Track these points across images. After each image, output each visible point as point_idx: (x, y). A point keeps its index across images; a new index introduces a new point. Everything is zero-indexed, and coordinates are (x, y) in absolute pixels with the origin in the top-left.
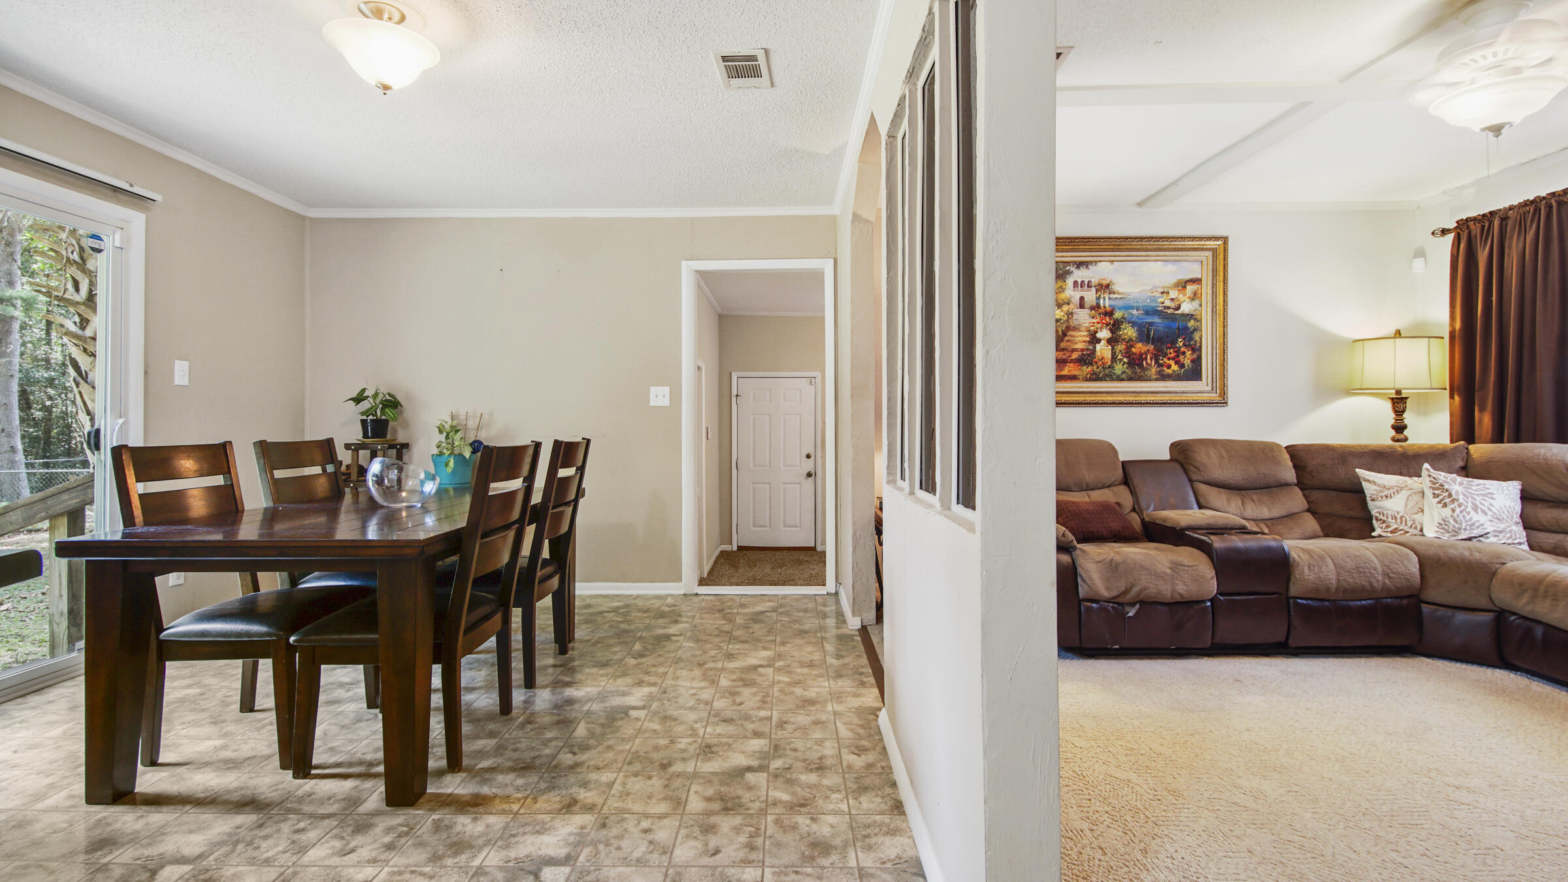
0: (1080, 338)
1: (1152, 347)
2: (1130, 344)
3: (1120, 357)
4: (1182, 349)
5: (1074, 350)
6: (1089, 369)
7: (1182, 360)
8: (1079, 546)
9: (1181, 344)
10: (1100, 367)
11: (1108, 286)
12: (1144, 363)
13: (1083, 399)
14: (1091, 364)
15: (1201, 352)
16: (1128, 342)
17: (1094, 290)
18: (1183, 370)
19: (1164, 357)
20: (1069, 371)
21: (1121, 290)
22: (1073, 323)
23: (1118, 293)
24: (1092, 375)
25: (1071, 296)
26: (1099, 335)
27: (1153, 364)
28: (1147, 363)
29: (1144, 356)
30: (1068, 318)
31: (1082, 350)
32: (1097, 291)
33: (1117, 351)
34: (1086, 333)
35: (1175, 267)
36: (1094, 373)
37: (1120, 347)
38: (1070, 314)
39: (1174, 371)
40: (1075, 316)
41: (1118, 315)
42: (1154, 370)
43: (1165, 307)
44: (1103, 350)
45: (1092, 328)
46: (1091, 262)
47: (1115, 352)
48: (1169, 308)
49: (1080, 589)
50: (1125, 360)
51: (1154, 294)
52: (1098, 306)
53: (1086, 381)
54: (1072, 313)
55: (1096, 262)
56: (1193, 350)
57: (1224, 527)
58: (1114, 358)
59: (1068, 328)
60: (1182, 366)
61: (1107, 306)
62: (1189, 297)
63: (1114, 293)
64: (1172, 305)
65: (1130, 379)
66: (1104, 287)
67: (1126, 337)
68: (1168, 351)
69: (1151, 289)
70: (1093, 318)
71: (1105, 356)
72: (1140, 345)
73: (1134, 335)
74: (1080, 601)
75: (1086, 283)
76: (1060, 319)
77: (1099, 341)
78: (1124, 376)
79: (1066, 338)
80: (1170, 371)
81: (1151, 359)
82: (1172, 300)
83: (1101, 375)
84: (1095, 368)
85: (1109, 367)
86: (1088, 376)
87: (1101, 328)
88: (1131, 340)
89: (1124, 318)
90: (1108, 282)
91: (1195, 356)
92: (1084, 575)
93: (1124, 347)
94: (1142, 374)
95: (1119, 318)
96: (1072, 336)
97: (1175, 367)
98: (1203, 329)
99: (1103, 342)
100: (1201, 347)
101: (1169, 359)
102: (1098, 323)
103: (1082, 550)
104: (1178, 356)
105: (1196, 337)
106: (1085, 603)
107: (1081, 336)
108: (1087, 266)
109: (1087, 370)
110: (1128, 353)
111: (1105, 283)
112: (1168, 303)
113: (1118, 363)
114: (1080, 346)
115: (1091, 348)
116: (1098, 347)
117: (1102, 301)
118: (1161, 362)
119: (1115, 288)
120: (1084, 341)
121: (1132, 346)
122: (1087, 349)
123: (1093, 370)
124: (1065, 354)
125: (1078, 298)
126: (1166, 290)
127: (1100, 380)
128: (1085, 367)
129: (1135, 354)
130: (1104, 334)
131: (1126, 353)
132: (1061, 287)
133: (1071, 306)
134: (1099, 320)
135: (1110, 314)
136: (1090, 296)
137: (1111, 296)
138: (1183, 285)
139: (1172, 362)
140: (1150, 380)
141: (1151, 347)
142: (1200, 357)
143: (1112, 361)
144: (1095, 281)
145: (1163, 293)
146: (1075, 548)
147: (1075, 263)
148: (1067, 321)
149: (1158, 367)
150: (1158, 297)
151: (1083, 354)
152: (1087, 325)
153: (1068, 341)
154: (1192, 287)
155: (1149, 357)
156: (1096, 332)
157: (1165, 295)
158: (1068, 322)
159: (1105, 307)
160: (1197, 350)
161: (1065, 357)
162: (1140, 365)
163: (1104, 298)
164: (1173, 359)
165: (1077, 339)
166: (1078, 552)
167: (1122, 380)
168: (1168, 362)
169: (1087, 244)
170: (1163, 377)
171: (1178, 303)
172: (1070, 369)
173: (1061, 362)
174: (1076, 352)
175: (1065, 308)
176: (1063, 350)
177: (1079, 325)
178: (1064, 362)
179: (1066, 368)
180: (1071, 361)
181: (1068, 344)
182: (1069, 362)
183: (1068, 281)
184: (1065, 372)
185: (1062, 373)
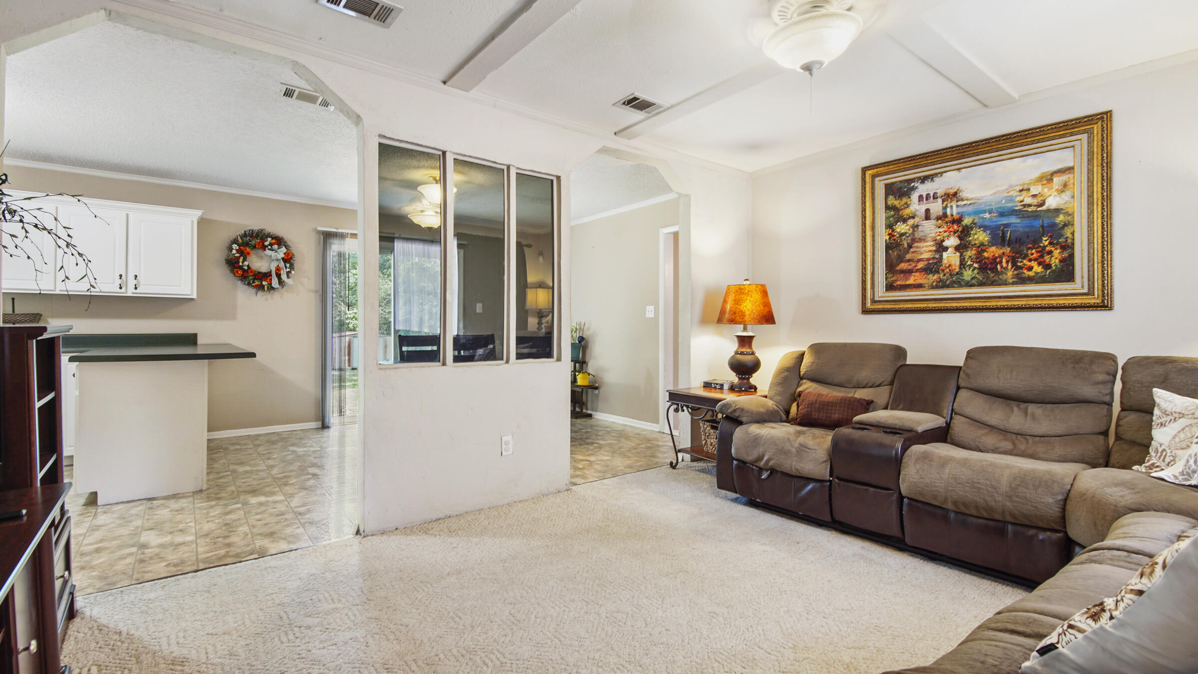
0: (926, 248)
1: (1009, 249)
2: (981, 248)
3: (969, 263)
4: (1047, 248)
5: (920, 261)
6: (936, 276)
7: (1047, 261)
9: (1046, 243)
10: (947, 275)
11: (955, 194)
12: (999, 267)
14: (938, 272)
15: (1073, 249)
16: (979, 247)
17: (940, 200)
18: (1048, 271)
19: (1024, 258)
20: (915, 280)
21: (970, 196)
22: (918, 235)
23: (967, 200)
24: (939, 282)
25: (917, 210)
26: (946, 244)
27: (1010, 267)
28: (1002, 267)
29: (998, 260)
30: (914, 231)
31: (928, 259)
32: (943, 201)
33: (967, 258)
34: (932, 243)
35: (1037, 160)
36: (941, 281)
37: (970, 253)
38: (915, 227)
39: (1037, 273)
40: (920, 228)
41: (967, 221)
42: (1010, 274)
43: (1024, 206)
44: (951, 258)
45: (939, 238)
46: (936, 175)
47: (964, 258)
48: (1030, 205)
50: (976, 265)
51: (1011, 194)
52: (945, 215)
53: (932, 288)
54: (917, 226)
55: (941, 173)
56: (1064, 248)
58: (963, 264)
59: (914, 240)
60: (1047, 266)
61: (954, 214)
62: (1057, 190)
63: (962, 200)
64: (1035, 201)
65: (981, 284)
66: (952, 196)
67: (977, 242)
68: (1029, 252)
69: (1007, 189)
70: (939, 227)
71: (953, 263)
72: (993, 249)
73: (986, 239)
75: (932, 195)
76: (906, 233)
77: (946, 249)
78: (974, 282)
79: (912, 249)
80: (1031, 274)
81: (1007, 262)
82: (1034, 196)
83: (948, 282)
84: (941, 276)
85: (957, 274)
86: (935, 284)
87: (948, 236)
88: (982, 244)
89: (975, 224)
90: (955, 190)
91: (1065, 254)
93: (974, 252)
94: (996, 278)
95: (968, 224)
96: (917, 247)
97: (1038, 269)
98: (1076, 223)
99: (950, 250)
100: (1073, 244)
101: (1030, 260)
102: (945, 232)
104: (1042, 256)
105: (1067, 232)
107: (926, 246)
108: (932, 180)
109: (933, 278)
110: (979, 258)
111: (952, 191)
112: (1028, 200)
113: (967, 269)
114: (926, 256)
115: (937, 256)
116: (945, 255)
117: (948, 211)
118: (1019, 264)
119: (963, 195)
120: (930, 251)
121: (984, 251)
122: (933, 258)
123: (939, 278)
124: (910, 265)
125: (923, 211)
126: (1026, 187)
127: (948, 287)
128: (931, 276)
129: (988, 258)
130: (952, 241)
131: (977, 258)
132: (906, 203)
133: (917, 219)
134: (945, 228)
135: (958, 221)
136: (936, 207)
137: (959, 203)
138: (1048, 178)
139: (1034, 264)
140: (1006, 285)
141: (1007, 250)
142: (1072, 256)
143: (960, 268)
144: (940, 192)
145: (1021, 191)
147: (919, 178)
148: (913, 233)
149: (1015, 270)
150: (1016, 196)
151: (929, 263)
152: (933, 235)
153: (913, 252)
154: (1061, 178)
155: (1004, 260)
156: (943, 241)
157: (1024, 193)
158: (914, 235)
159: (952, 215)
160: (1068, 247)
161: (910, 267)
162: (994, 270)
163: (952, 207)
164: (1035, 260)
165: (922, 249)
167: (972, 286)
168: (1029, 264)
169: (932, 157)
170: (1021, 280)
171: (1041, 198)
172: (915, 278)
173: (907, 272)
174: (922, 262)
175: (911, 222)
176: (909, 261)
177: (925, 236)
178: (910, 272)
179: (912, 278)
180: (917, 271)
181: (913, 255)
182: (915, 272)
183: (912, 197)
184: (911, 281)
185: (908, 282)
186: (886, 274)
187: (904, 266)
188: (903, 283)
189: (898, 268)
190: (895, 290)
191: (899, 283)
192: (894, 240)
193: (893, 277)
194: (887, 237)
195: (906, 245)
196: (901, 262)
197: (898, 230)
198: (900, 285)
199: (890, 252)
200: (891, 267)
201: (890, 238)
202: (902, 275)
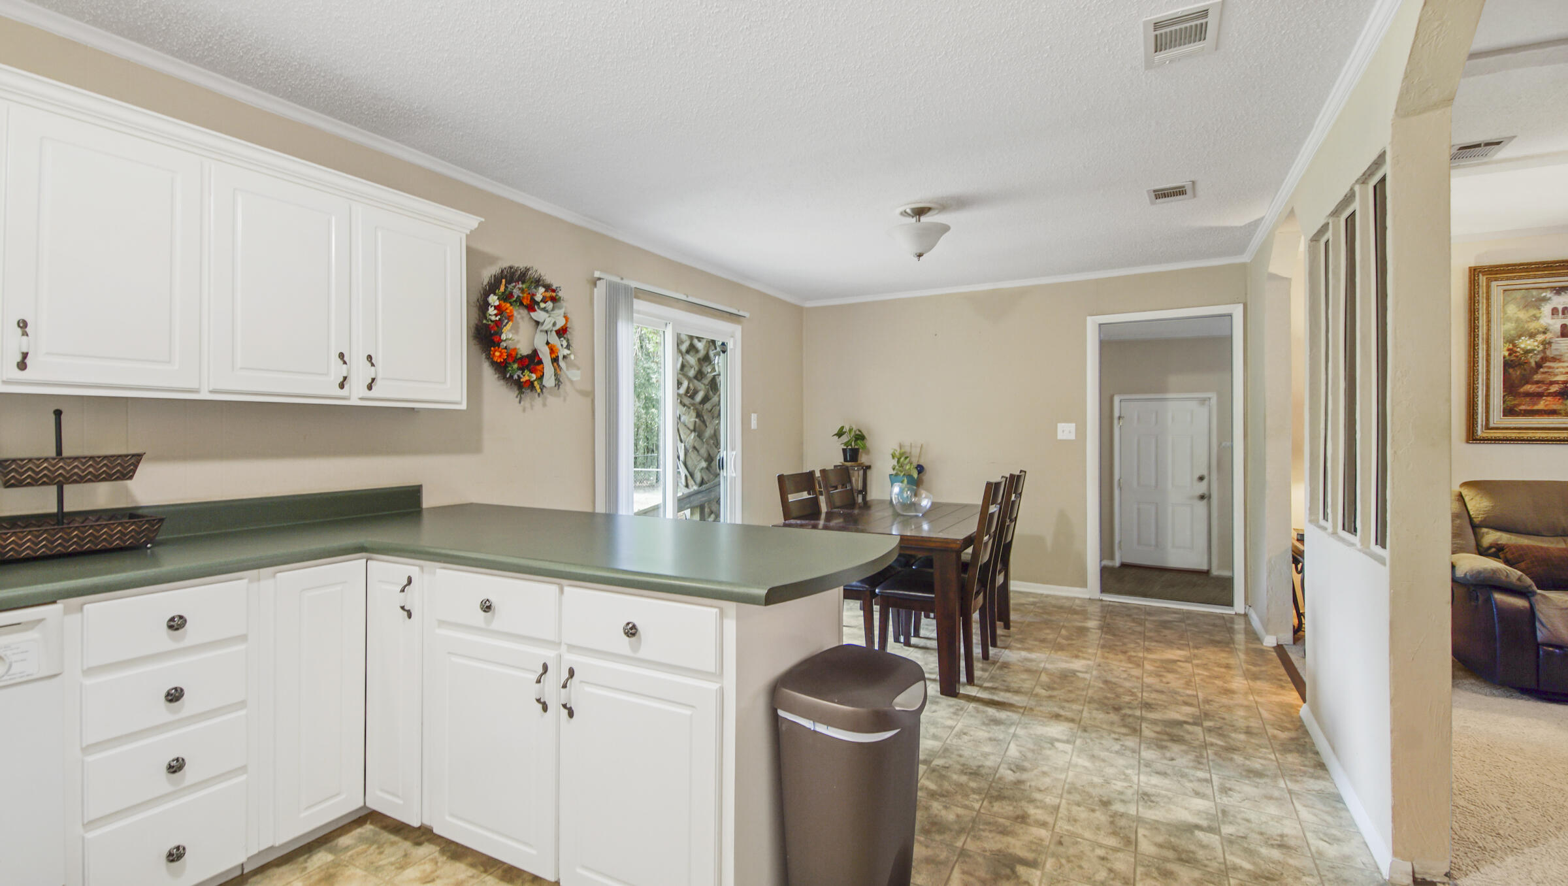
0: (1561, 370)
5: (1552, 383)
8: (1539, 591)
22: (1551, 353)
25: (1549, 325)
30: (1545, 348)
38: (1547, 344)
40: (1554, 346)
49: (1539, 633)
54: (1550, 343)
59: (1545, 359)
74: (1538, 645)
76: (1533, 350)
79: (1542, 370)
92: (1544, 620)
96: (1550, 367)
103: (1543, 596)
106: (1545, 648)
107: (1563, 367)
114: (1561, 378)
124: (1539, 387)
125: (1558, 326)
132: (1534, 315)
133: (1549, 336)
146: (1534, 593)
147: (1554, 287)
148: (1544, 351)
153: (1543, 373)
158: (1545, 353)
161: (1540, 390)
165: (1557, 370)
166: (1538, 597)
172: (1547, 403)
173: (1535, 396)
174: (1557, 385)
175: (1540, 337)
176: (1537, 382)
177: (1561, 356)
178: (1540, 395)
179: (1542, 402)
180: (1550, 395)
181: (1544, 376)
182: (1547, 396)
183: (1542, 309)
184: (1541, 405)
185: (1536, 408)
186: (1504, 396)
187: (1530, 388)
188: (1529, 408)
189: (1522, 390)
190: (1518, 416)
191: (1522, 407)
192: (1517, 357)
193: (1514, 400)
194: (1507, 353)
195: (1533, 364)
196: (1527, 383)
197: (1522, 346)
198: (1525, 410)
199: (1511, 370)
200: (1510, 388)
201: (1510, 355)
202: (1528, 399)
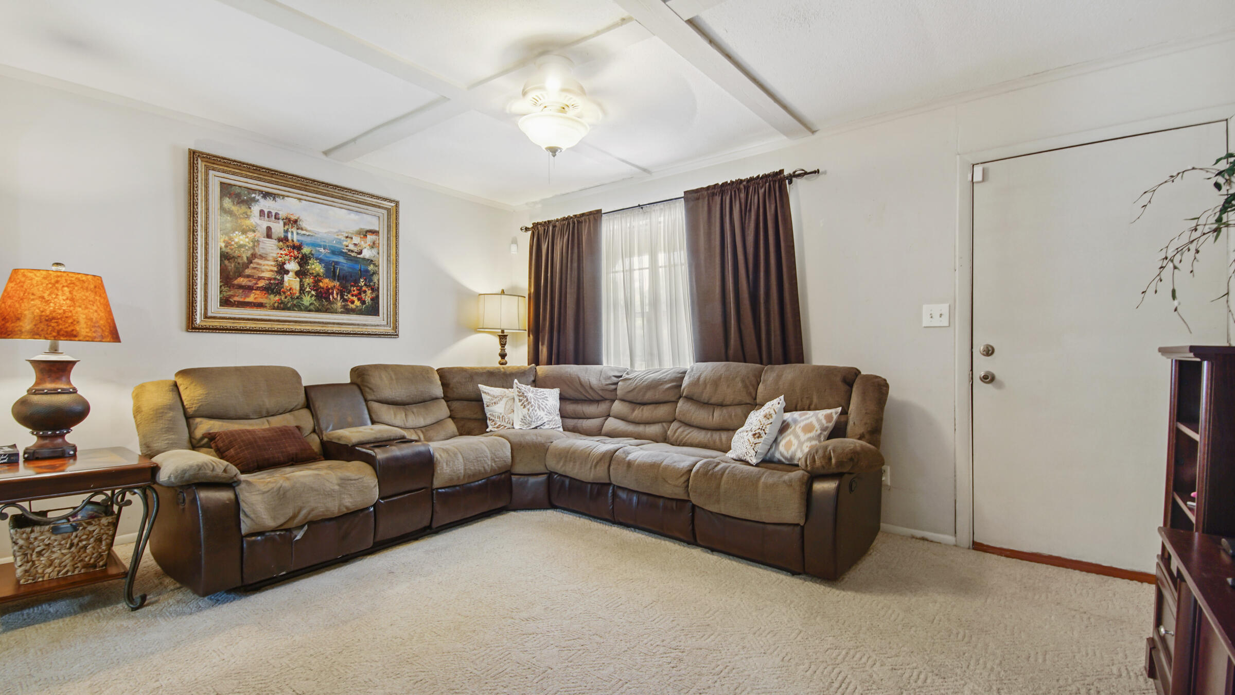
0: (267, 267)
1: (338, 283)
2: (317, 278)
3: (308, 289)
4: (364, 288)
5: (260, 278)
6: (277, 298)
7: (364, 298)
8: (243, 477)
9: (363, 284)
10: (288, 298)
11: (296, 221)
12: (331, 297)
13: (270, 326)
14: (280, 294)
15: (378, 292)
16: (316, 276)
17: (281, 223)
18: (364, 306)
19: (349, 293)
20: (255, 298)
21: (309, 228)
22: (259, 251)
23: (306, 230)
24: (281, 303)
25: (257, 225)
26: (287, 267)
27: (339, 298)
28: (333, 298)
29: (330, 291)
30: (254, 246)
31: (270, 279)
32: (285, 224)
33: (306, 285)
34: (273, 263)
35: (357, 217)
36: (282, 303)
37: (308, 281)
38: (256, 242)
39: (357, 307)
40: (261, 245)
41: (306, 250)
42: (339, 304)
43: (349, 250)
44: (291, 281)
45: (280, 259)
46: (279, 195)
47: (303, 285)
48: (352, 251)
49: (242, 524)
50: (313, 293)
51: (340, 237)
52: (285, 239)
53: (274, 309)
54: (258, 241)
55: (284, 196)
56: (373, 290)
57: (388, 438)
58: (302, 289)
59: (254, 255)
60: (363, 302)
61: (295, 240)
62: (369, 245)
63: (302, 229)
64: (356, 249)
65: (318, 310)
66: (290, 222)
67: (314, 272)
68: (352, 288)
69: (337, 232)
70: (281, 249)
71: (294, 287)
72: (327, 280)
73: (322, 270)
74: (242, 537)
75: (274, 214)
76: (245, 245)
77: (287, 272)
78: (312, 307)
79: (252, 265)
80: (353, 306)
81: (337, 294)
82: (355, 245)
83: (289, 305)
84: (283, 297)
85: (297, 298)
86: (276, 305)
87: (289, 260)
88: (318, 275)
89: (312, 254)
90: (296, 218)
91: (374, 295)
92: (246, 510)
93: (311, 280)
94: (329, 307)
95: (307, 253)
96: (258, 264)
97: (357, 303)
98: (380, 273)
99: (291, 274)
100: (378, 288)
101: (353, 295)
102: (286, 255)
103: (248, 483)
104: (360, 294)
105: (375, 279)
106: (248, 539)
107: (268, 265)
108: (274, 198)
109: (274, 299)
110: (316, 286)
111: (293, 218)
112: (351, 247)
113: (306, 294)
114: (267, 275)
115: (279, 278)
116: (286, 278)
117: (289, 235)
118: (345, 297)
119: (303, 224)
120: (272, 271)
121: (320, 281)
122: (275, 279)
123: (281, 299)
124: (250, 281)
125: (265, 227)
126: (350, 236)
127: (289, 309)
128: (272, 296)
129: (323, 288)
130: (292, 266)
131: (314, 286)
132: (246, 213)
133: (258, 234)
134: (286, 252)
135: (298, 248)
136: (278, 228)
137: (299, 231)
138: (365, 233)
139: (355, 299)
140: (336, 313)
141: (337, 284)
142: (378, 297)
143: (300, 293)
144: (282, 214)
145: (347, 237)
146: (239, 482)
147: (261, 192)
148: (253, 247)
149: (343, 301)
150: (343, 241)
151: (270, 283)
152: (275, 255)
153: (253, 268)
154: (371, 237)
155: (335, 292)
156: (284, 263)
157: (349, 239)
158: (254, 249)
159: (293, 241)
160: (375, 290)
161: (250, 284)
162: (327, 299)
163: (292, 232)
164: (356, 296)
165: (263, 267)
166: (243, 486)
167: (310, 311)
168: (352, 298)
169: (274, 176)
170: (347, 311)
171: (360, 248)
172: (256, 296)
173: (246, 289)
174: (263, 281)
175: (251, 235)
176: (248, 276)
177: (266, 254)
178: (250, 289)
179: (252, 295)
180: (258, 289)
181: (253, 271)
182: (255, 290)
183: (252, 208)
184: (251, 299)
185: (247, 300)
186: (221, 287)
187: (243, 281)
188: (241, 300)
189: (236, 282)
190: (232, 306)
191: (236, 299)
192: (231, 249)
193: (230, 291)
194: (223, 245)
195: (245, 259)
196: (240, 276)
197: (236, 240)
198: (238, 302)
199: (226, 262)
200: (226, 280)
201: (225, 247)
202: (241, 291)
